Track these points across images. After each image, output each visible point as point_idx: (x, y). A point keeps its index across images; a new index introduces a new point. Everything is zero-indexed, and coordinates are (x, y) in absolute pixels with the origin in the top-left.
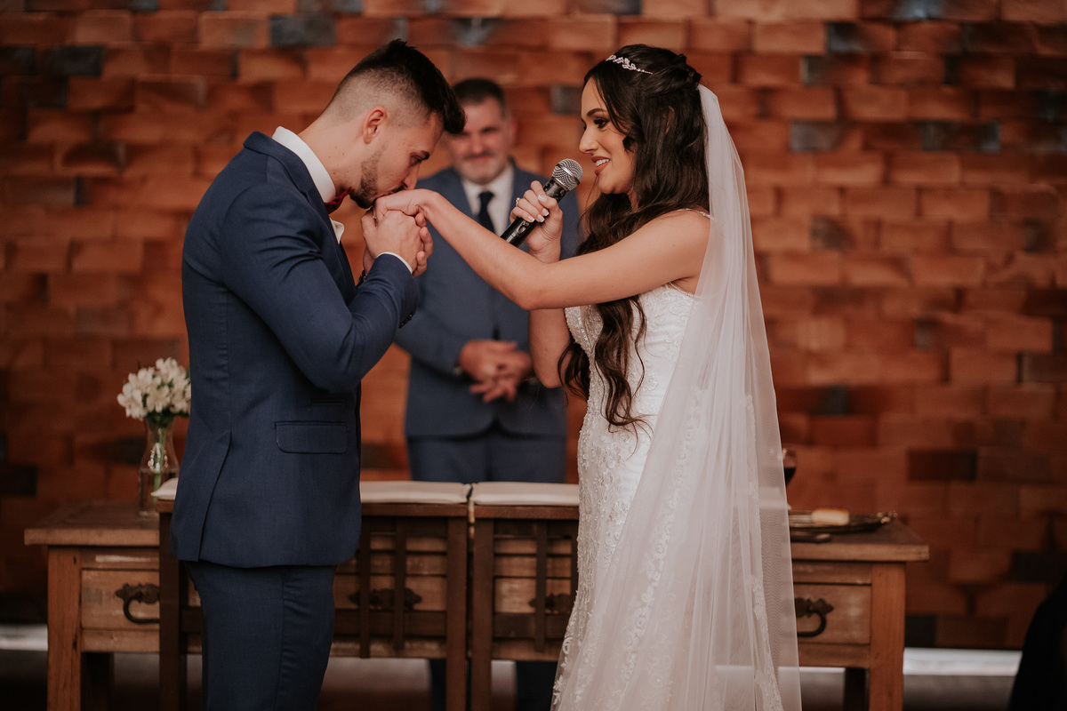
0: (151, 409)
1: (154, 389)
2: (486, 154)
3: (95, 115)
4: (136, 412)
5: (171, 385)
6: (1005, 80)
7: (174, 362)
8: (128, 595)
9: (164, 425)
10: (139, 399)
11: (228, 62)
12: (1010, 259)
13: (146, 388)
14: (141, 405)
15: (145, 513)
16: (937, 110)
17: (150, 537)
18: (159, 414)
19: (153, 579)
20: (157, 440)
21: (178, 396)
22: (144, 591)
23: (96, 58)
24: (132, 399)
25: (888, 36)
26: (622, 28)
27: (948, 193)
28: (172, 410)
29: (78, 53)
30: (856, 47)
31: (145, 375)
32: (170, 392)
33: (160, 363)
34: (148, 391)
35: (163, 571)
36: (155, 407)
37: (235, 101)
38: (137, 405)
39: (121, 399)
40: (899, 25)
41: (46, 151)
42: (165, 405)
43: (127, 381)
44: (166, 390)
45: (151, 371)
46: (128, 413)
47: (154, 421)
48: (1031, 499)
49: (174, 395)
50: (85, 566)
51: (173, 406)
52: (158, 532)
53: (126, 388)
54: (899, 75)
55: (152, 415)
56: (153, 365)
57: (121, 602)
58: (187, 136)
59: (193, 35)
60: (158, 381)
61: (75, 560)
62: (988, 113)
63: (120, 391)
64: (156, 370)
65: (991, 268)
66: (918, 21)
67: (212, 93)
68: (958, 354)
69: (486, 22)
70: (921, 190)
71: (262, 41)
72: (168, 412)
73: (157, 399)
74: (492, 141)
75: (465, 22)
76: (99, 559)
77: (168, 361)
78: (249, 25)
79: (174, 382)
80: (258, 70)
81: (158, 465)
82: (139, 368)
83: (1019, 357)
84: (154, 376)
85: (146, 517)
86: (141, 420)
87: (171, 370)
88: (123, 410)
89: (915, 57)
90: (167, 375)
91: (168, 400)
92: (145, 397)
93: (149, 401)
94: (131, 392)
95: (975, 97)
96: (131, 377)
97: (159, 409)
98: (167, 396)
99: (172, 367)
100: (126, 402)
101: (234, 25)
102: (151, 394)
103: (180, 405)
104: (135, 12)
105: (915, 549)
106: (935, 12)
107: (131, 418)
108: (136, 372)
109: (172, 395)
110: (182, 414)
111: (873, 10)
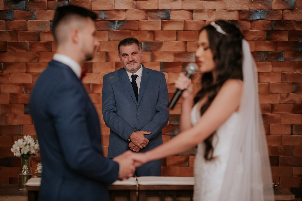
0: (23, 153)
1: (24, 146)
2: (133, 61)
4: (17, 154)
5: (29, 145)
6: (285, 38)
7: (30, 137)
9: (27, 158)
10: (18, 150)
11: (37, 36)
12: (288, 95)
13: (21, 146)
14: (19, 152)
15: (21, 189)
18: (25, 155)
20: (25, 164)
21: (32, 148)
24: (16, 150)
25: (249, 25)
26: (163, 23)
27: (268, 74)
28: (30, 153)
31: (20, 141)
32: (29, 147)
33: (25, 137)
34: (22, 147)
36: (24, 152)
37: (39, 48)
38: (18, 152)
39: (12, 150)
40: (252, 21)
42: (28, 151)
43: (14, 144)
44: (28, 146)
45: (22, 140)
46: (15, 154)
47: (24, 157)
48: (296, 171)
49: (31, 148)
51: (30, 152)
52: (27, 197)
53: (14, 146)
54: (252, 37)
55: (23, 155)
56: (23, 138)
59: (25, 27)
60: (25, 143)
62: (280, 49)
63: (12, 147)
64: (24, 139)
65: (282, 98)
66: (258, 20)
67: (31, 46)
69: (120, 22)
70: (259, 74)
71: (48, 29)
72: (28, 154)
73: (25, 150)
74: (135, 57)
75: (113, 22)
77: (28, 136)
79: (30, 144)
80: (47, 38)
81: (25, 172)
82: (18, 139)
83: (292, 126)
84: (23, 141)
85: (21, 191)
86: (19, 157)
87: (29, 139)
88: (13, 153)
90: (28, 141)
91: (29, 150)
92: (21, 149)
93: (22, 150)
94: (16, 147)
95: (276, 44)
96: (15, 142)
97: (25, 153)
98: (28, 148)
99: (29, 138)
100: (14, 151)
101: (38, 24)
102: (23, 148)
103: (33, 152)
104: (6, 20)
105: (290, 196)
106: (263, 17)
107: (16, 157)
108: (17, 141)
109: (30, 148)
110: (33, 154)
111: (243, 17)
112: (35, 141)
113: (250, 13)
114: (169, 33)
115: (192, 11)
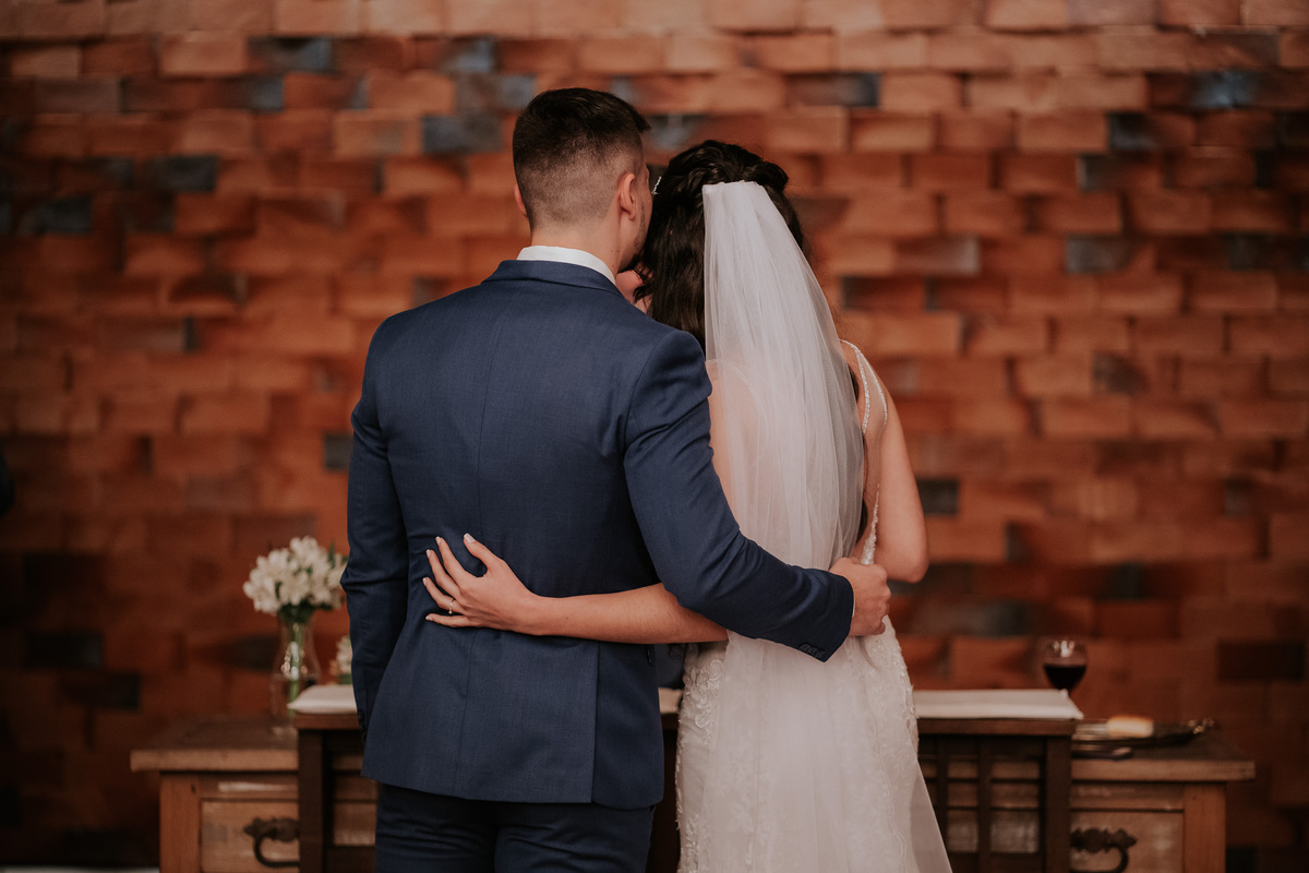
0: (285, 599)
1: (290, 576)
3: (208, 241)
4: (267, 604)
5: (309, 571)
7: (313, 542)
8: (260, 832)
9: (301, 620)
10: (271, 588)
11: (370, 173)
13: (280, 573)
14: (274, 595)
15: (279, 730)
16: (1246, 220)
17: (286, 760)
18: (295, 607)
19: (289, 811)
20: (292, 638)
21: (320, 584)
22: (279, 826)
23: (208, 170)
24: (263, 589)
25: (1185, 128)
26: (855, 124)
27: (1263, 322)
28: (313, 602)
29: (186, 164)
30: (1145, 142)
31: (277, 559)
32: (309, 579)
33: (296, 544)
34: (282, 578)
35: (302, 802)
36: (290, 598)
37: (380, 220)
38: (268, 595)
39: (248, 589)
40: (1199, 115)
41: (147, 286)
42: (303, 595)
43: (255, 566)
44: (304, 577)
45: (285, 554)
46: (257, 606)
47: (290, 616)
49: (314, 583)
50: (206, 795)
51: (312, 597)
52: (296, 753)
53: (255, 575)
54: (1198, 176)
55: (286, 609)
56: (287, 546)
57: (250, 841)
58: (321, 264)
59: (326, 140)
60: (294, 565)
61: (193, 789)
63: (247, 579)
64: (291, 552)
66: (1221, 110)
67: (352, 211)
68: (1278, 522)
69: (688, 119)
70: (1229, 319)
71: (412, 145)
72: (306, 604)
73: (293, 588)
75: (662, 119)
76: (224, 787)
77: (306, 540)
78: (394, 127)
79: (313, 568)
80: (408, 182)
81: (295, 670)
82: (270, 550)
84: (289, 560)
85: (280, 735)
86: (274, 615)
87: (310, 552)
88: (251, 602)
89: (1218, 154)
90: (305, 559)
91: (307, 589)
92: (278, 586)
93: (283, 591)
94: (261, 579)
95: (1294, 203)
96: (261, 561)
97: (296, 600)
98: (305, 584)
99: (311, 547)
100: (255, 593)
101: (378, 128)
102: (286, 582)
103: (322, 596)
104: (257, 112)
105: (1236, 766)
106: (1243, 97)
107: (261, 612)
108: (266, 554)
109: (311, 582)
110: (325, 607)
111: (1166, 97)
112: (331, 559)
113: (1192, 82)
114: (878, 164)
115: (963, 77)
